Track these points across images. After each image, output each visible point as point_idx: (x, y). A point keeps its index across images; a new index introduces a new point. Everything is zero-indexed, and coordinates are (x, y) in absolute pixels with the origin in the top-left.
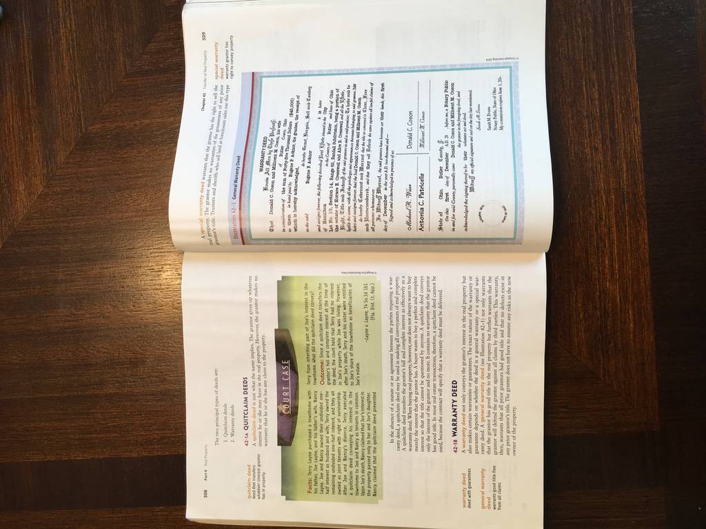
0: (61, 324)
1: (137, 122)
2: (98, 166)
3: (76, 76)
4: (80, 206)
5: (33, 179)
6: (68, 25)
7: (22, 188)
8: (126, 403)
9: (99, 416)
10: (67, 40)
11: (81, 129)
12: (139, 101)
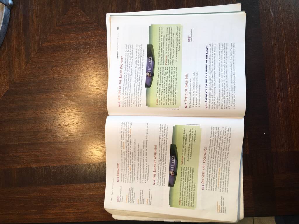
0: (30, 116)
1: (60, 43)
2: (45, 58)
3: (38, 26)
4: (39, 73)
5: (22, 63)
6: (37, 9)
7: (17, 66)
8: (53, 146)
9: (42, 150)
10: (36, 14)
11: (40, 46)
12: (61, 35)
